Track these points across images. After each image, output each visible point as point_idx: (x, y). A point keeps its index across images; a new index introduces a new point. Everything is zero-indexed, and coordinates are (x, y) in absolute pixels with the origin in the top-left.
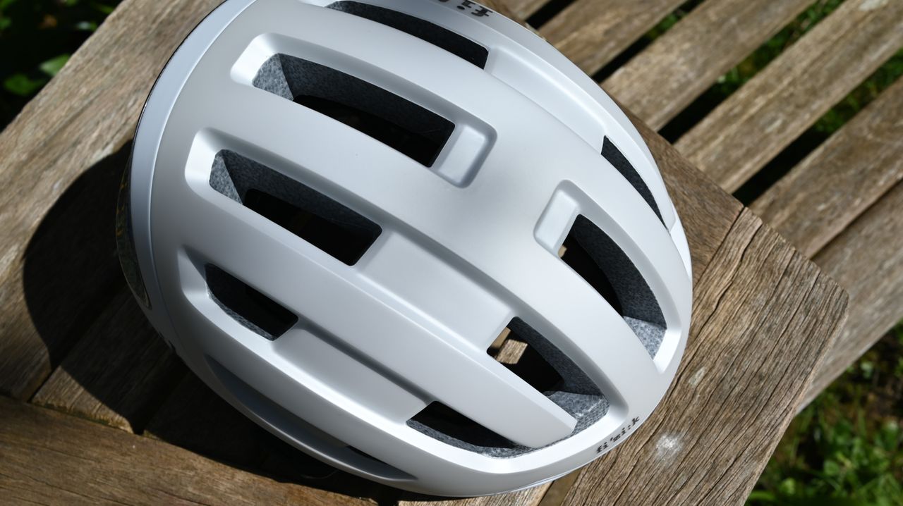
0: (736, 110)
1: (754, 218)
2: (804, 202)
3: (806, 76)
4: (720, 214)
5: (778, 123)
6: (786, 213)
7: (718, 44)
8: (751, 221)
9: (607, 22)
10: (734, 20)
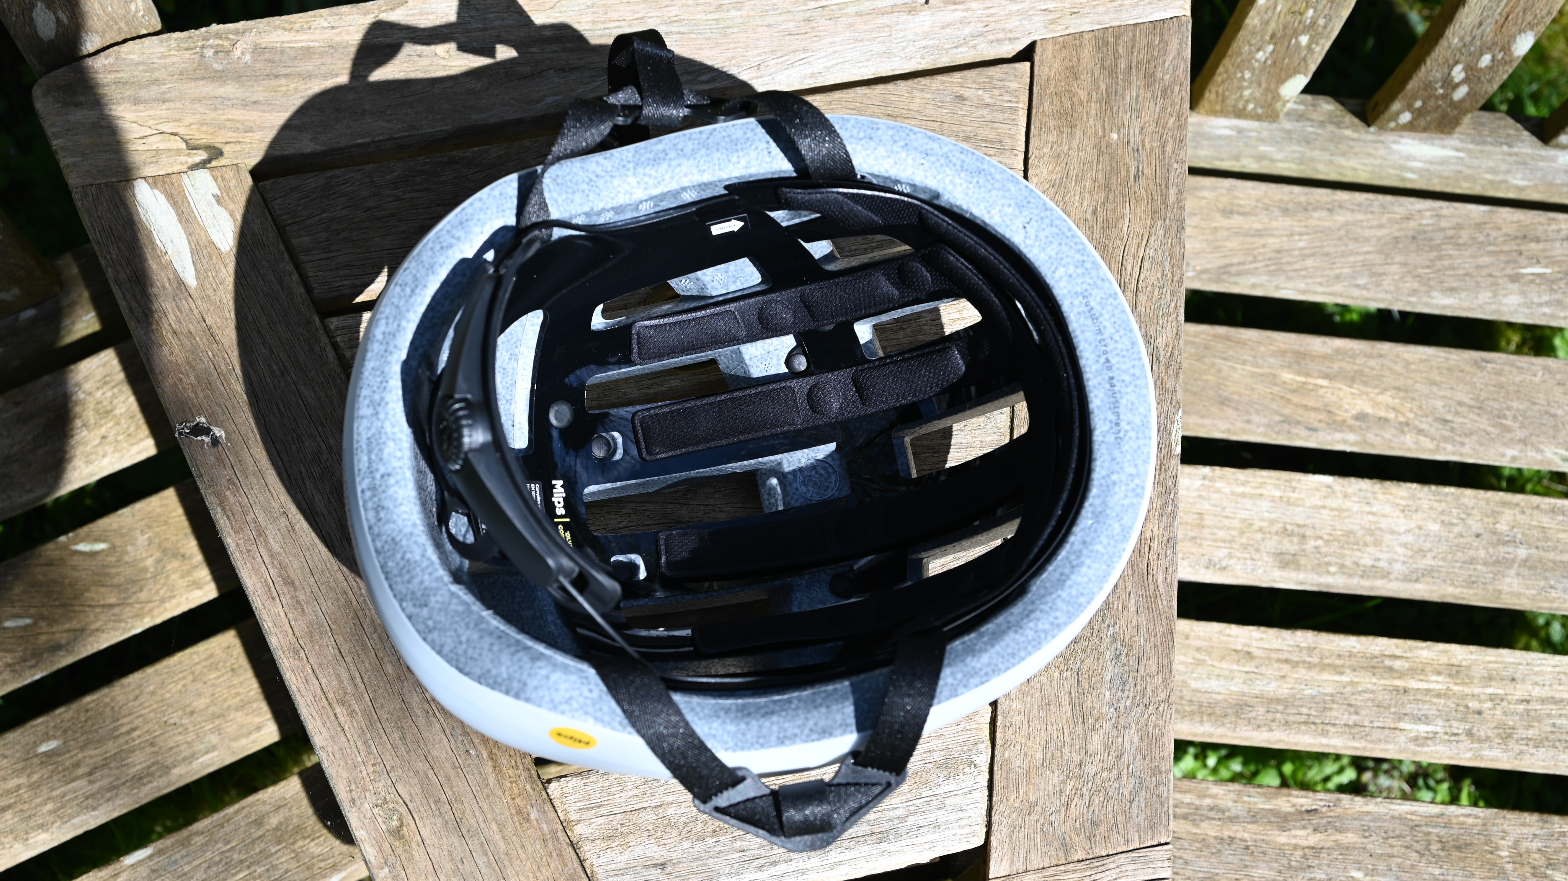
0: (1397, 664)
1: (1166, 864)
2: (1346, 849)
3: (1521, 707)
4: (1139, 825)
5: (1423, 729)
6: (1314, 839)
7: (1472, 561)
8: (1160, 864)
9: (1377, 405)
10: (1522, 552)
